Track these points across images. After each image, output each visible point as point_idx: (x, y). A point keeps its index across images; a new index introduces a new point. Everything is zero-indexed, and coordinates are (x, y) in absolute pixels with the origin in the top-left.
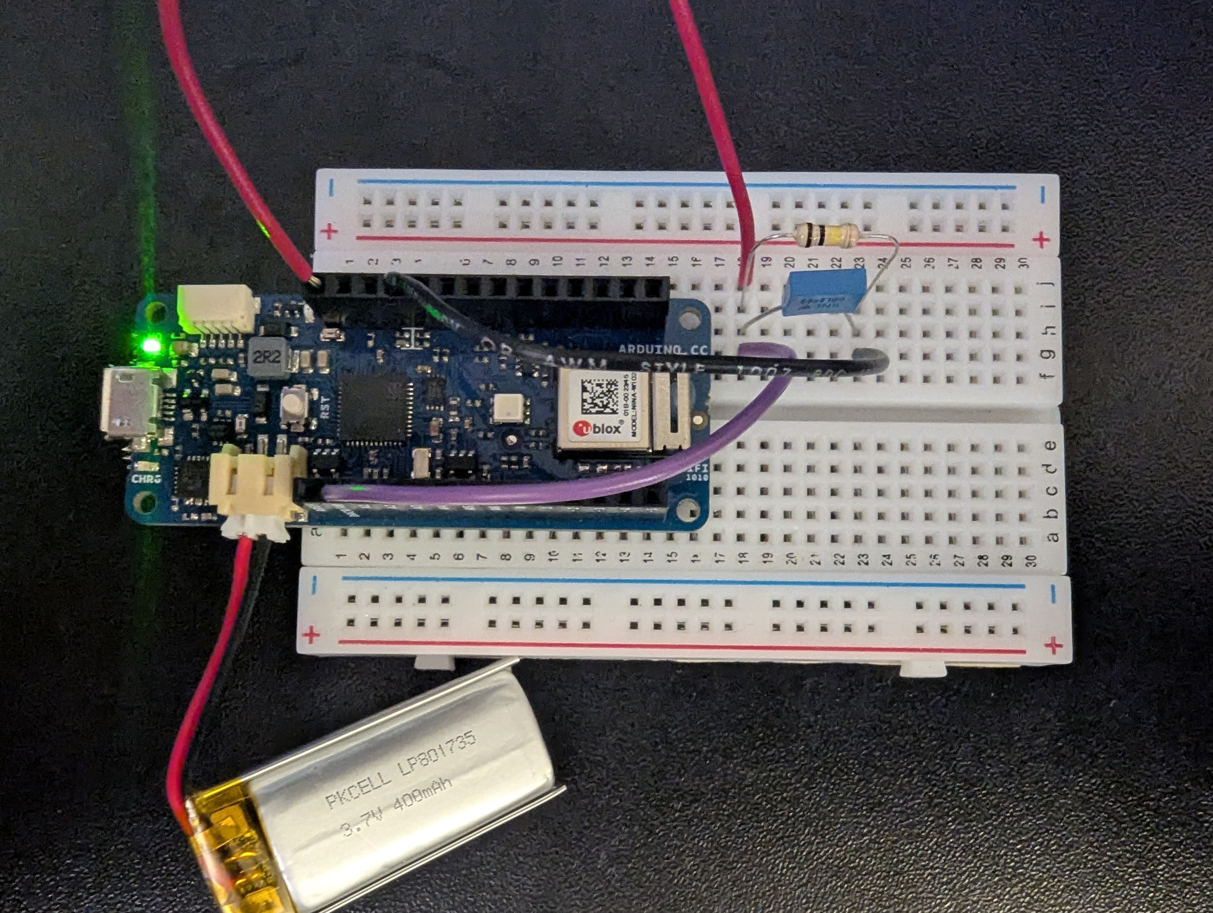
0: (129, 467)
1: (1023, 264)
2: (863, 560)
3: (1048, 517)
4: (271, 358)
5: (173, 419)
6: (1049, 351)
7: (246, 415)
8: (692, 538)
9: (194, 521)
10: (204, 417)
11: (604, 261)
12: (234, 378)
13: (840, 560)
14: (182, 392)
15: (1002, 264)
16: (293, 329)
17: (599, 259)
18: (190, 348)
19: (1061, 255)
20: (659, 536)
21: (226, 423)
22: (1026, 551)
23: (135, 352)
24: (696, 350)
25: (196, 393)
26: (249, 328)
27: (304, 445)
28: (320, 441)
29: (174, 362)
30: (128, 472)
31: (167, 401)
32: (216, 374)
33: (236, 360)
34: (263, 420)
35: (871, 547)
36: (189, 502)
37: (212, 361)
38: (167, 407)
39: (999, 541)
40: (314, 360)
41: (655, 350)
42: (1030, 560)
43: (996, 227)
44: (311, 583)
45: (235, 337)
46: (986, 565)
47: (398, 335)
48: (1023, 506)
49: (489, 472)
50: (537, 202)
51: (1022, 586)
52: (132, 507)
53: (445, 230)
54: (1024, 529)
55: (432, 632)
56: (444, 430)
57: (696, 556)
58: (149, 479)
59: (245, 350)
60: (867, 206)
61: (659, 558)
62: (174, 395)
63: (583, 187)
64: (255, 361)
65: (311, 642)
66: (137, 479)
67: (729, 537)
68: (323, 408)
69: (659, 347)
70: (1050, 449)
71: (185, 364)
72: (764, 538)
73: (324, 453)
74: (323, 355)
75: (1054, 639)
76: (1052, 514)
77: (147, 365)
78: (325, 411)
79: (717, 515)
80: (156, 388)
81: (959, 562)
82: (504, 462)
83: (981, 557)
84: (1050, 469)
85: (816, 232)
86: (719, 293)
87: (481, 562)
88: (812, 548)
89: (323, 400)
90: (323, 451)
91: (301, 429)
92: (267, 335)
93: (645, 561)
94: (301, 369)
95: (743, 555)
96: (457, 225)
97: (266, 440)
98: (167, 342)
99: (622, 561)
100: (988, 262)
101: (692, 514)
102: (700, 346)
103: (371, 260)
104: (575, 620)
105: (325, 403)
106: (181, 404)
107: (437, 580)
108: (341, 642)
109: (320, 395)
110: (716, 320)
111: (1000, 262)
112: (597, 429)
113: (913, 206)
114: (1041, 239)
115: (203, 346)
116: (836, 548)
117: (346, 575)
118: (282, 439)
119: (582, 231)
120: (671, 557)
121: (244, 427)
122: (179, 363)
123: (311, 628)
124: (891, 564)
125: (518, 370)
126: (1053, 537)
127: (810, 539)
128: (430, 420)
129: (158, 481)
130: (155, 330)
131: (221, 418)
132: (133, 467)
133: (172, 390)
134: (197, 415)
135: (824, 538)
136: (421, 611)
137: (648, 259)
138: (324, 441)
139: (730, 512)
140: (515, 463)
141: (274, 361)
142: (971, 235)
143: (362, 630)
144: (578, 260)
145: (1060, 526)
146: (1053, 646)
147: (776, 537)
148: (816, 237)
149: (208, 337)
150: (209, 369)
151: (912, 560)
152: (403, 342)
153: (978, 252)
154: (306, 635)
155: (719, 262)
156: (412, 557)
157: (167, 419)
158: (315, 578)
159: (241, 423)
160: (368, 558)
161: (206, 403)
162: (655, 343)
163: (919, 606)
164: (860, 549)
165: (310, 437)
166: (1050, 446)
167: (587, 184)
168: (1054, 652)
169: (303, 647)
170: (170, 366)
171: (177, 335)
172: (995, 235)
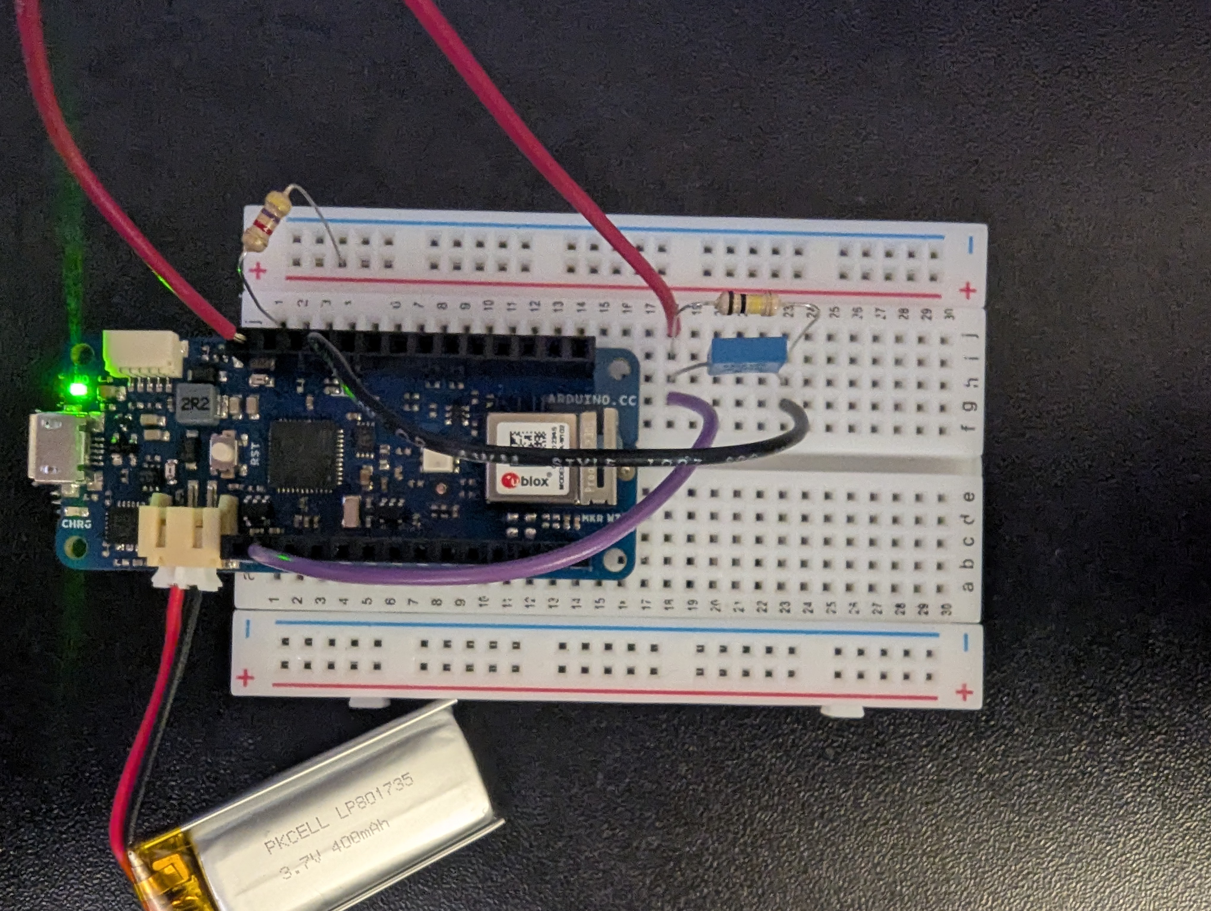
0: (58, 512)
1: (949, 315)
2: (785, 607)
3: (965, 567)
4: (199, 405)
5: (102, 464)
6: (972, 404)
7: (176, 461)
8: (620, 585)
9: (126, 567)
10: (134, 462)
11: (534, 306)
12: (163, 422)
13: (762, 607)
14: (111, 436)
15: (928, 315)
16: (222, 373)
17: (531, 304)
18: (117, 391)
19: (986, 307)
20: (587, 584)
21: (155, 469)
22: (942, 599)
23: (62, 395)
24: (625, 400)
25: (124, 438)
26: (177, 373)
27: (235, 493)
28: (250, 488)
29: (102, 406)
30: (58, 516)
31: (96, 445)
32: (144, 419)
33: (165, 405)
34: (193, 466)
35: (793, 595)
36: (120, 547)
37: (141, 406)
38: (96, 451)
39: (917, 589)
40: (243, 406)
41: (585, 399)
42: (945, 609)
43: (924, 276)
44: (244, 626)
45: (163, 381)
46: (904, 613)
47: (327, 381)
48: (941, 555)
49: (419, 520)
50: (468, 243)
51: (936, 635)
52: (63, 552)
53: (376, 270)
54: (941, 578)
55: (365, 675)
56: (375, 478)
57: (623, 602)
58: (80, 524)
59: (173, 395)
60: (798, 253)
61: (587, 606)
62: (103, 439)
63: (515, 229)
64: (183, 408)
65: (245, 684)
66: (67, 524)
67: (656, 583)
68: (253, 454)
69: (588, 397)
70: (969, 500)
71: (113, 408)
72: (690, 584)
73: (255, 501)
74: (252, 401)
75: (964, 686)
76: (967, 564)
77: (74, 408)
78: (256, 457)
79: (645, 561)
80: (83, 434)
81: (877, 610)
82: (435, 511)
83: (898, 606)
84: (969, 520)
85: (737, 300)
86: (649, 340)
87: (412, 608)
88: (736, 595)
89: (253, 446)
90: (253, 498)
91: (232, 476)
92: (195, 381)
93: (574, 607)
94: (230, 415)
95: (668, 602)
96: (388, 265)
97: (196, 487)
98: (94, 385)
99: (551, 607)
100: (915, 312)
101: (621, 560)
102: (629, 396)
103: (301, 301)
104: (504, 664)
105: (255, 449)
106: (109, 450)
107: (368, 624)
108: (275, 685)
109: (250, 440)
110: (646, 367)
111: (926, 313)
112: (525, 482)
113: (843, 253)
114: (968, 290)
115: (131, 390)
116: (759, 596)
117: (279, 619)
118: (212, 486)
119: (514, 274)
120: (599, 603)
121: (173, 473)
122: (107, 407)
123: (246, 671)
124: (812, 612)
125: (448, 418)
126: (968, 587)
127: (735, 585)
128: (360, 468)
129: (88, 527)
130: (81, 372)
131: (149, 463)
132: (63, 512)
133: (99, 435)
134: (126, 461)
135: (748, 585)
136: (354, 655)
137: (579, 304)
138: (254, 488)
139: (657, 559)
140: (444, 512)
141: (203, 408)
142: (900, 284)
143: (296, 673)
144: (509, 304)
145: (976, 575)
146: (964, 692)
147: (702, 584)
148: (737, 305)
149: (135, 380)
150: (137, 413)
151: (832, 607)
152: (333, 389)
153: (905, 302)
154: (240, 678)
155: (649, 309)
156: (344, 601)
157: (95, 463)
158: (248, 622)
159: (170, 469)
160: (300, 602)
161: (135, 449)
162: (584, 393)
163: (838, 652)
164: (782, 596)
165: (240, 483)
166: (968, 497)
167: (519, 226)
168: (965, 698)
169: (237, 689)
170: (98, 409)
171: (104, 378)
172: (923, 285)
